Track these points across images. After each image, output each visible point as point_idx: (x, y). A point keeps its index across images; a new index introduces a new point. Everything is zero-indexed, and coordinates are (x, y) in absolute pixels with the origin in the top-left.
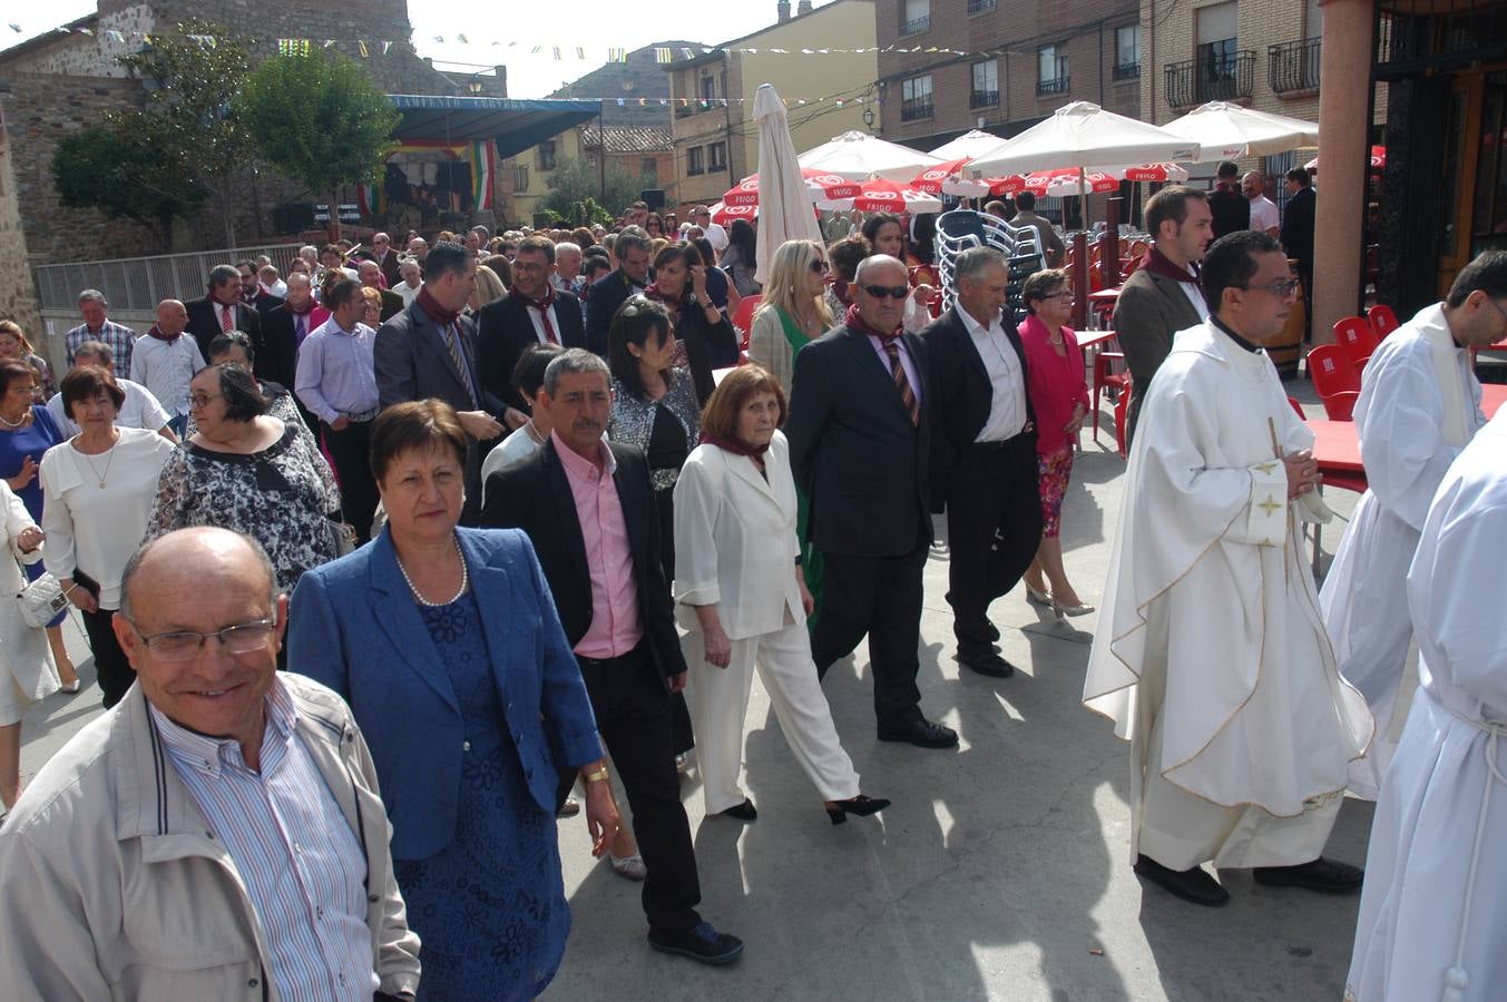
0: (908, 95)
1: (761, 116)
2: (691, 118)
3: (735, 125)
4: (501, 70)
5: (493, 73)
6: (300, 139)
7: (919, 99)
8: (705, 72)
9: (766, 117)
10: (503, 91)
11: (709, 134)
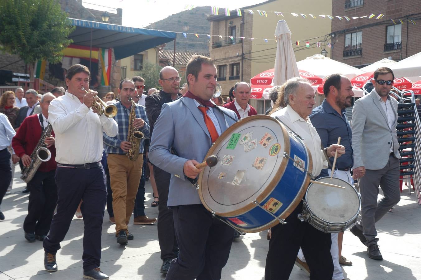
0: (348, 43)
1: (279, 35)
2: (221, 48)
3: (246, 54)
4: (120, 11)
5: (115, 12)
6: (21, 33)
7: (354, 46)
8: (231, 23)
9: (281, 35)
10: (120, 22)
11: (231, 58)
